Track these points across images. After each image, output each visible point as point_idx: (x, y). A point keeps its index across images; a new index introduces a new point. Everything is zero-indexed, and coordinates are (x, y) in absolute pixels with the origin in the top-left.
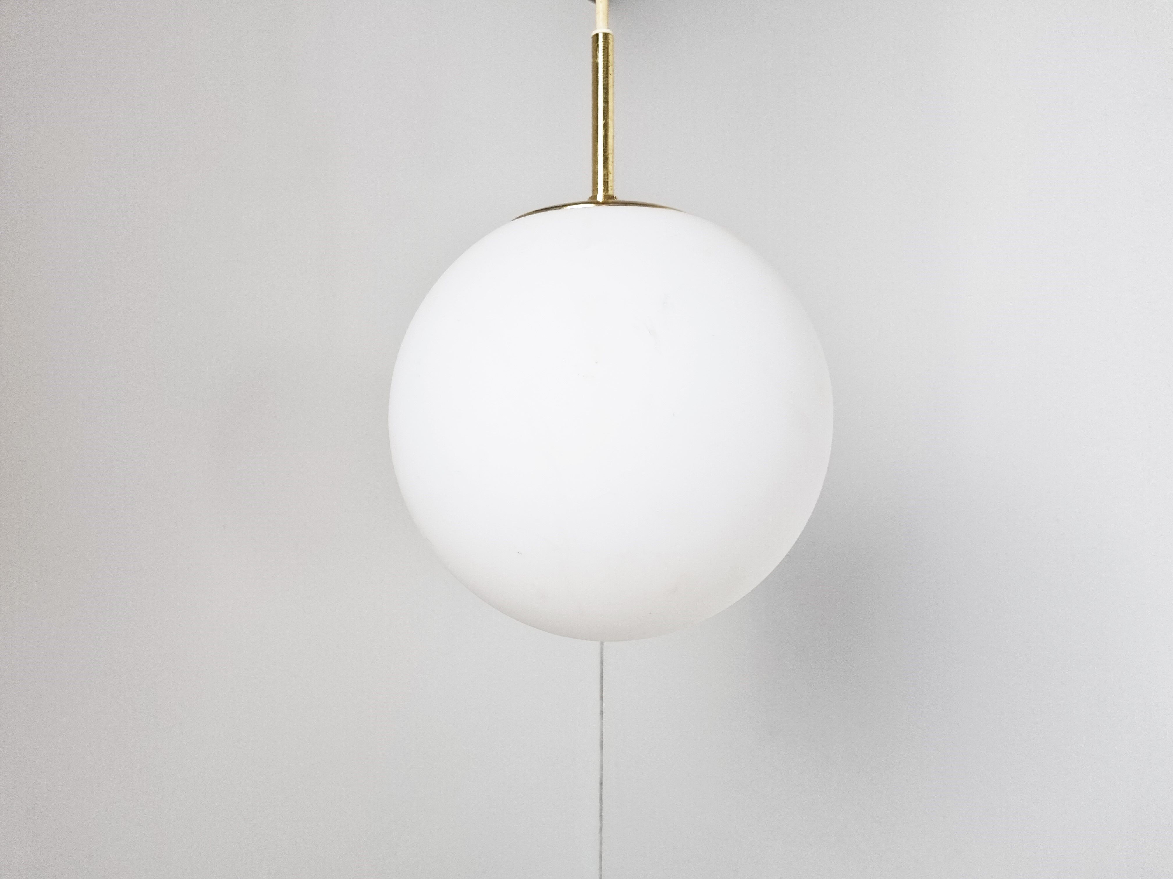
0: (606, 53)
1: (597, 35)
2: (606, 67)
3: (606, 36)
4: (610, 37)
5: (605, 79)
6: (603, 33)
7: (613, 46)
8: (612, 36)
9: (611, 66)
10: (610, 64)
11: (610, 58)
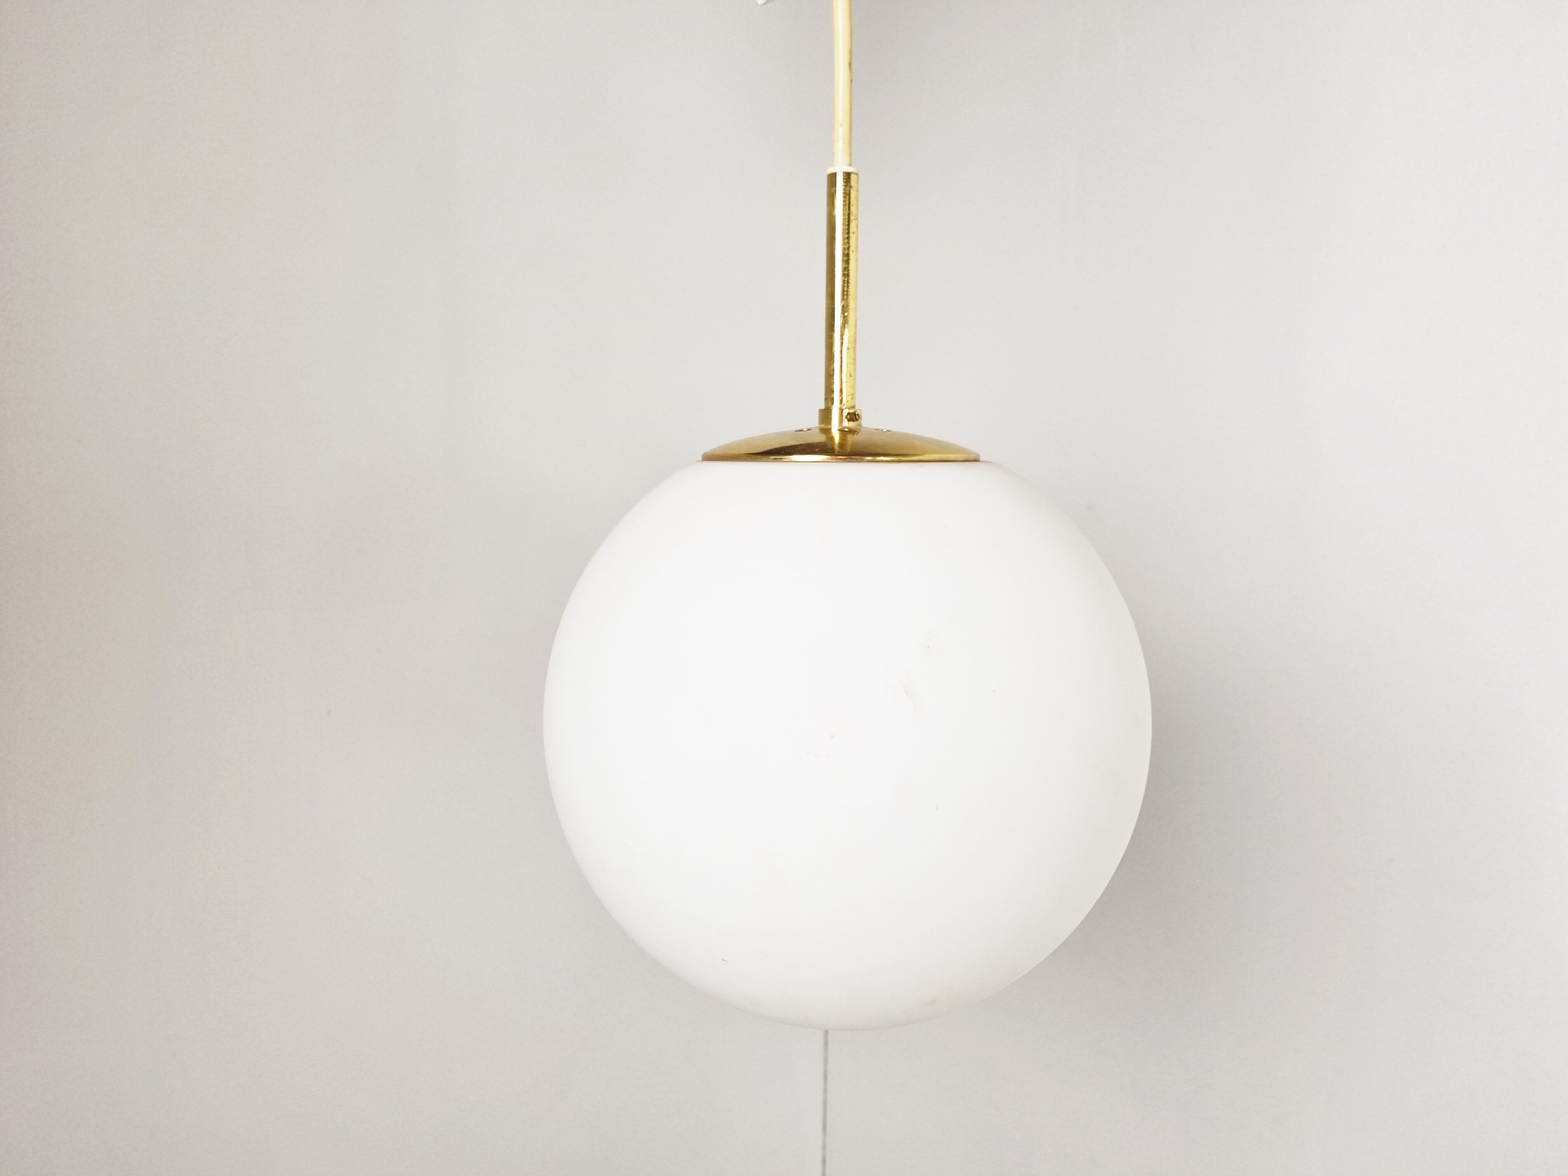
0: (847, 203)
1: (832, 177)
2: (847, 223)
3: (847, 176)
4: (853, 177)
5: (846, 241)
6: (843, 172)
7: (857, 191)
8: (857, 174)
9: (854, 221)
10: (852, 218)
11: (853, 209)
